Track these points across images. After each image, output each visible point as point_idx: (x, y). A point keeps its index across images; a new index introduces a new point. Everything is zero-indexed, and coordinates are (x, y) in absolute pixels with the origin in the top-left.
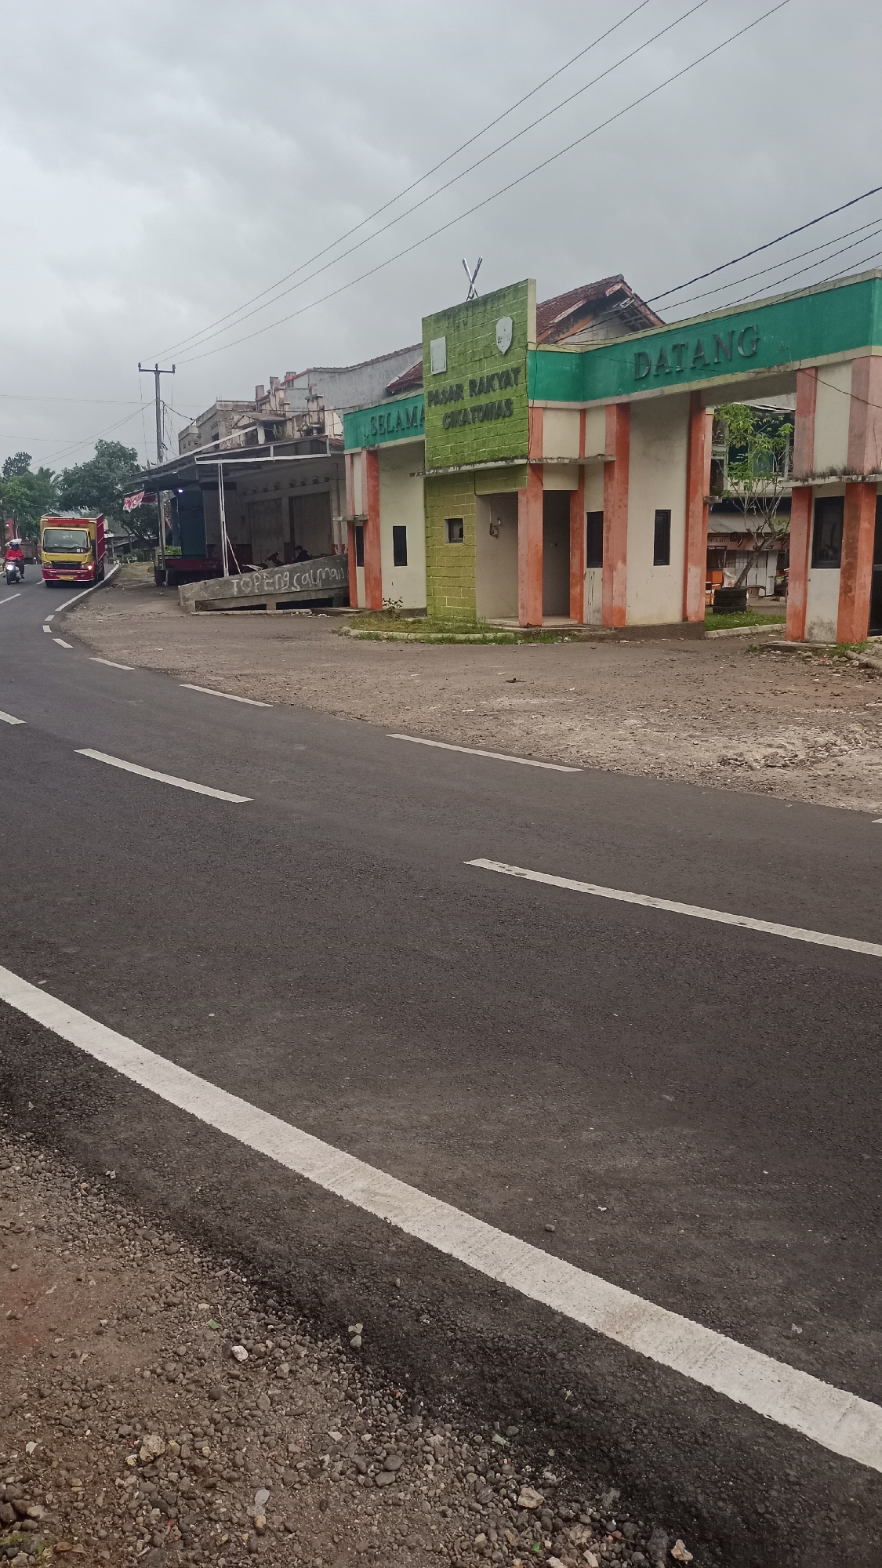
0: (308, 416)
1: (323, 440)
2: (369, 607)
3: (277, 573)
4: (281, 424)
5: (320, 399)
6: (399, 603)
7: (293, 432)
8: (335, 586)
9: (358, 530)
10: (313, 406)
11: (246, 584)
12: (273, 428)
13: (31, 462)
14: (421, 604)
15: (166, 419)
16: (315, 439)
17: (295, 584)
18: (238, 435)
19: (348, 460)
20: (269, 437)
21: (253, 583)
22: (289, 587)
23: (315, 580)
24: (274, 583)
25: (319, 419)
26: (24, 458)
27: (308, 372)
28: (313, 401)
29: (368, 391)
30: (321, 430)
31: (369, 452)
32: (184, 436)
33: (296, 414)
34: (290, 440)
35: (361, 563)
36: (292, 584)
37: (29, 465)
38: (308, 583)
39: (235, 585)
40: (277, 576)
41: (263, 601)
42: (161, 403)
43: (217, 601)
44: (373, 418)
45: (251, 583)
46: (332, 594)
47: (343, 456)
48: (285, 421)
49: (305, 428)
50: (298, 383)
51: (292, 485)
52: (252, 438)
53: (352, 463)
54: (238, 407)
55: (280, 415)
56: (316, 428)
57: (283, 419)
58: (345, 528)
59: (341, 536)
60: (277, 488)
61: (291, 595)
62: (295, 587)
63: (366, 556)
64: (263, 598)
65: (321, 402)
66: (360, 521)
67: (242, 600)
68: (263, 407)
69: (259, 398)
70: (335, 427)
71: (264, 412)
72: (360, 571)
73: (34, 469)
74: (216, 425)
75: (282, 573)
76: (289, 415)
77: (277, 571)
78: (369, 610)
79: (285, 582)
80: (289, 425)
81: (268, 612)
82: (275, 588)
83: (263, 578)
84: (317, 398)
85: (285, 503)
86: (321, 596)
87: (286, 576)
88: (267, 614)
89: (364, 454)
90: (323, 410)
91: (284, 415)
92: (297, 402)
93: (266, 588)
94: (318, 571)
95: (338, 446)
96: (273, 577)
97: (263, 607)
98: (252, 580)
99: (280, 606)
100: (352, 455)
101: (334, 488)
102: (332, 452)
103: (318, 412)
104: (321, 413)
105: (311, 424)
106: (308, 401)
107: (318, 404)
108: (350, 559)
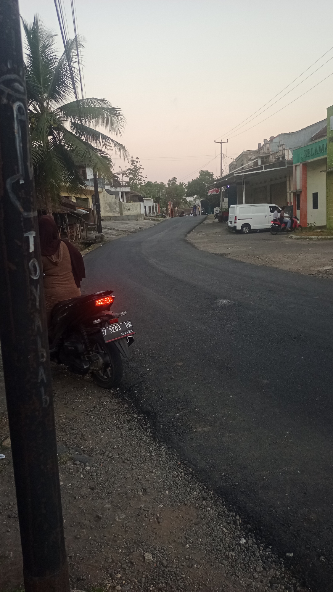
0: (278, 153)
1: (284, 161)
5: (283, 145)
6: (314, 224)
9: (297, 195)
10: (281, 148)
12: (265, 159)
13: (177, 180)
14: (324, 223)
15: (224, 160)
16: (281, 161)
18: (251, 163)
19: (294, 168)
20: (263, 163)
25: (283, 153)
26: (175, 179)
28: (281, 147)
29: (304, 140)
30: (284, 157)
31: (303, 164)
32: (230, 166)
33: (274, 152)
34: (271, 162)
35: (298, 208)
37: (176, 182)
42: (222, 154)
44: (305, 151)
47: (292, 167)
48: (269, 155)
49: (277, 157)
50: (274, 141)
51: (271, 180)
52: (256, 164)
53: (296, 169)
54: (251, 152)
55: (267, 154)
56: (282, 157)
58: (292, 194)
59: (291, 199)
60: (265, 182)
63: (301, 206)
65: (284, 147)
66: (299, 192)
68: (261, 151)
69: (259, 148)
70: (289, 156)
71: (261, 153)
72: (298, 212)
73: (178, 183)
74: (243, 160)
76: (271, 153)
80: (271, 157)
84: (282, 145)
85: (268, 187)
89: (301, 165)
90: (284, 149)
91: (269, 153)
92: (274, 148)
95: (290, 163)
100: (296, 166)
101: (288, 180)
102: (288, 166)
103: (283, 150)
104: (284, 151)
105: (279, 155)
106: (279, 146)
107: (282, 148)
108: (294, 208)
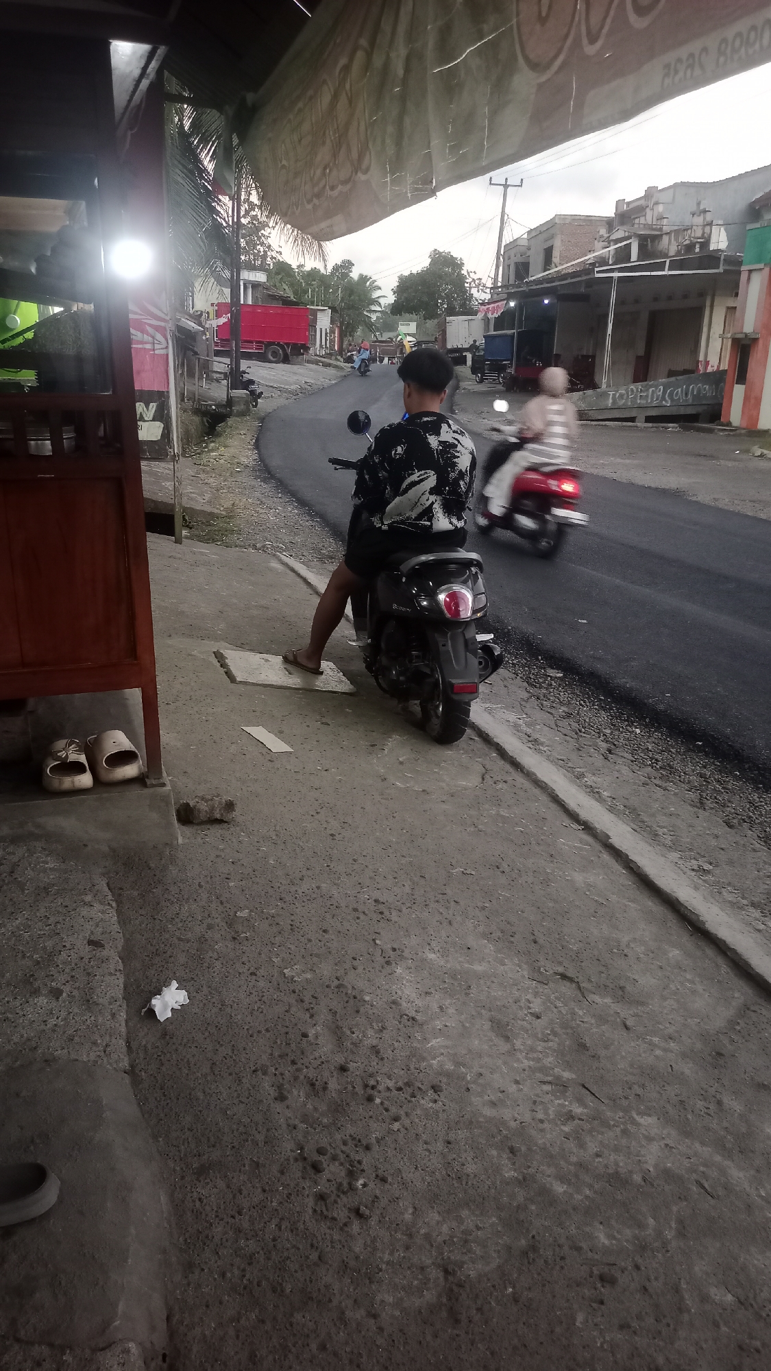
0: (689, 231)
1: (710, 254)
2: (744, 425)
3: (651, 386)
4: (657, 238)
5: (708, 214)
7: (671, 246)
8: (704, 402)
9: (743, 347)
10: (699, 220)
11: (621, 396)
12: (648, 243)
13: (354, 269)
17: (667, 398)
18: (608, 250)
19: (744, 277)
20: (644, 252)
21: (628, 396)
22: (661, 401)
23: (686, 395)
24: (647, 396)
25: (704, 233)
26: (348, 265)
27: (676, 186)
28: (699, 216)
30: (705, 244)
33: (676, 228)
35: (742, 378)
36: (663, 398)
37: (351, 272)
38: (679, 399)
39: (611, 396)
40: (651, 390)
41: (633, 415)
42: (506, 217)
43: (592, 412)
45: (626, 395)
46: (700, 409)
47: (739, 273)
48: (662, 235)
49: (687, 242)
51: (656, 299)
52: (623, 255)
53: (749, 280)
55: (656, 230)
56: (700, 243)
57: (659, 233)
60: (637, 301)
61: (661, 409)
62: (666, 401)
63: (750, 375)
64: (635, 410)
65: (709, 217)
66: (749, 340)
67: (615, 411)
69: (619, 212)
70: (720, 241)
71: (636, 226)
72: (739, 391)
73: (355, 275)
75: (656, 387)
76: (666, 229)
77: (652, 385)
78: (744, 429)
79: (658, 396)
80: (664, 237)
81: (639, 424)
82: (647, 401)
83: (637, 391)
84: (705, 211)
85: (644, 317)
86: (690, 411)
87: (660, 391)
88: (636, 427)
89: (767, 270)
90: (710, 224)
91: (661, 229)
92: (672, 217)
93: (639, 401)
94: (691, 387)
95: (735, 263)
96: (648, 390)
97: (632, 419)
98: (628, 393)
99: (649, 419)
100: (750, 271)
101: (708, 303)
102: (727, 268)
103: (704, 226)
104: (707, 229)
105: (695, 238)
106: (693, 215)
107: (704, 219)
108: (730, 377)
